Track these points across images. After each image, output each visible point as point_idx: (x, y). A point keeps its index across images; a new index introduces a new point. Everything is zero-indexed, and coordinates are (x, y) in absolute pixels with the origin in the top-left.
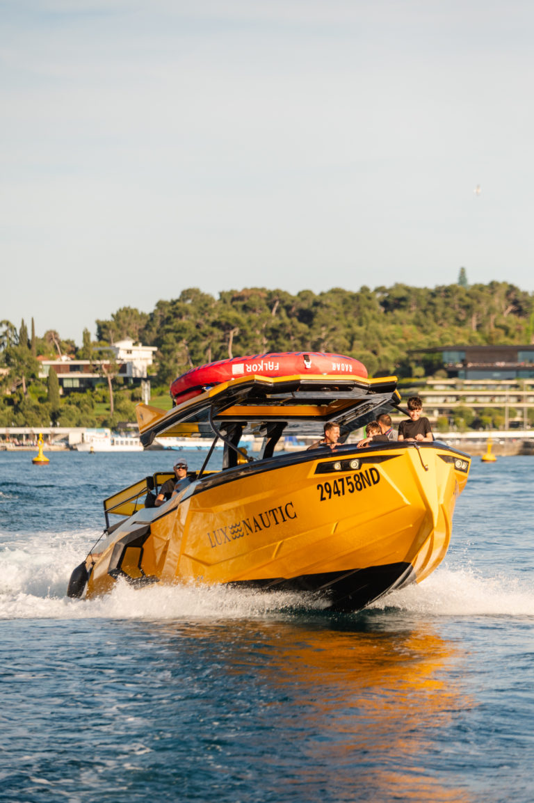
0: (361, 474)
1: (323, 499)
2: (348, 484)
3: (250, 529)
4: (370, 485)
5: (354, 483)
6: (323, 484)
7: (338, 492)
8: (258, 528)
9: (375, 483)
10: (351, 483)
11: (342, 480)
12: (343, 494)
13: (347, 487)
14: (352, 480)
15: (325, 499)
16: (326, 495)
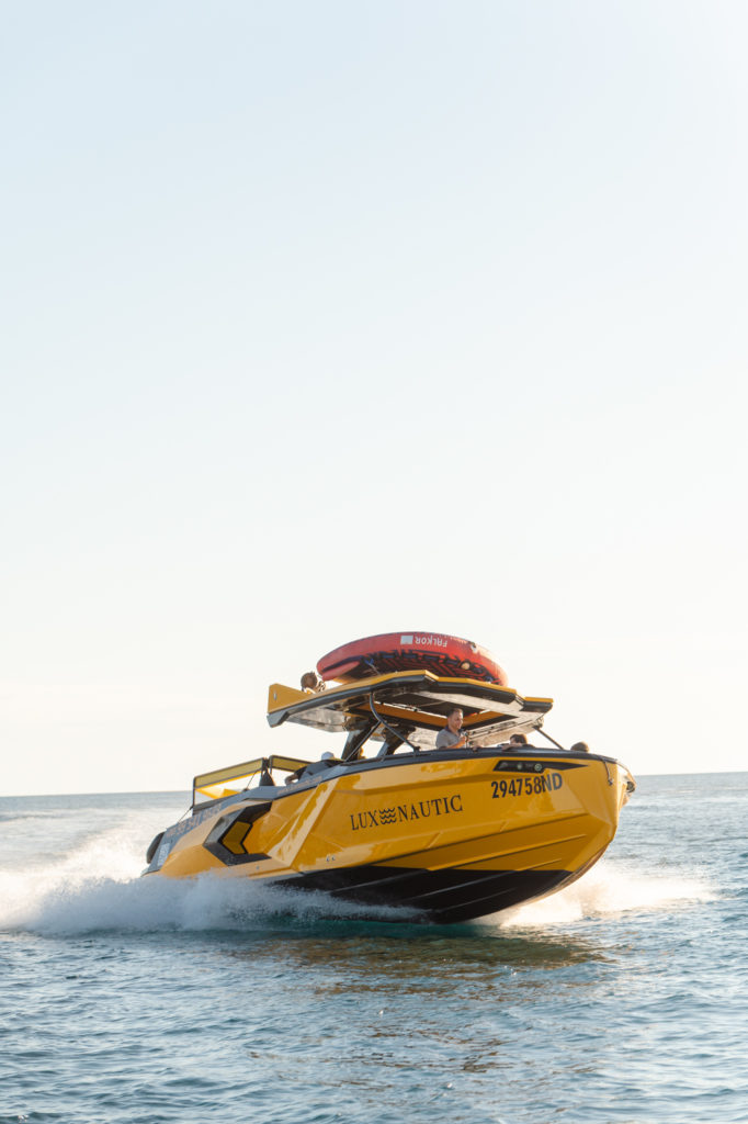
0: (542, 777)
1: (495, 796)
2: (527, 785)
3: (406, 816)
4: (550, 789)
5: (533, 785)
6: (499, 782)
7: (514, 792)
8: (414, 816)
9: (556, 788)
10: (530, 785)
11: (520, 781)
12: (519, 794)
13: (524, 788)
14: (531, 782)
15: (497, 796)
16: (500, 793)
